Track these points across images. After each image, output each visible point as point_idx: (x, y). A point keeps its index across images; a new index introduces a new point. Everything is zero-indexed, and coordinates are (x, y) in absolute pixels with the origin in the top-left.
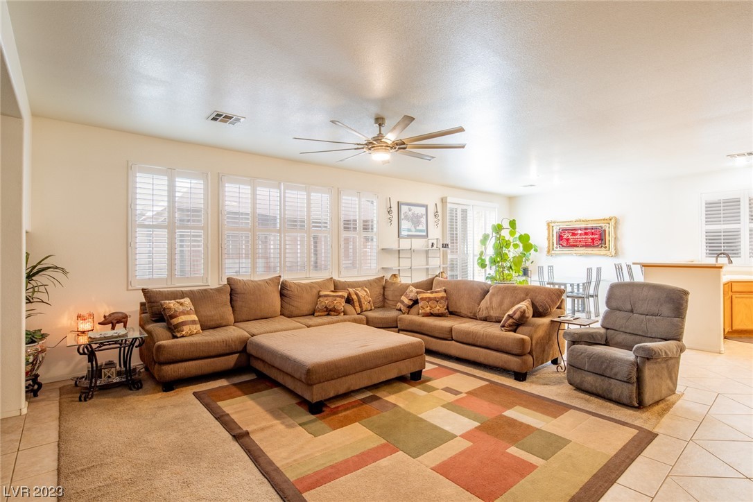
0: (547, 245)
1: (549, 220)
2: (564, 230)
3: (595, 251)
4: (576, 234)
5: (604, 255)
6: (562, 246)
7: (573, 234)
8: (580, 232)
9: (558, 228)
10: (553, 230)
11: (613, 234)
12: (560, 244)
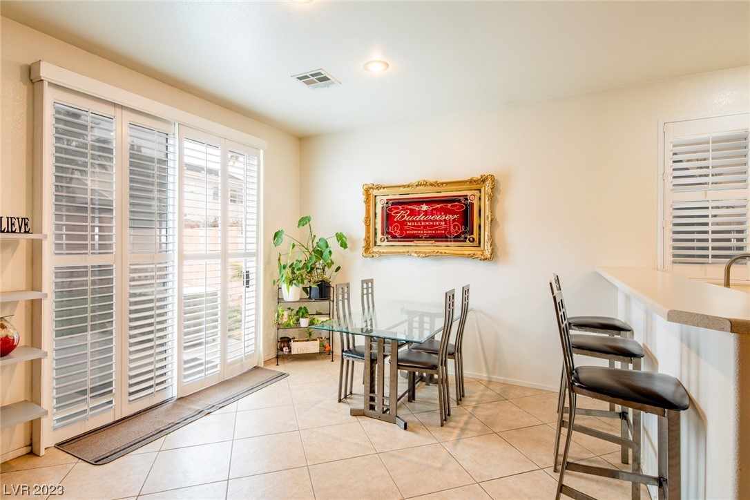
0: (363, 234)
1: (370, 182)
2: (397, 204)
3: (453, 247)
4: (418, 213)
5: (470, 256)
6: (393, 236)
7: (413, 212)
8: (425, 207)
9: (385, 198)
10: (377, 207)
11: (488, 213)
12: (388, 233)
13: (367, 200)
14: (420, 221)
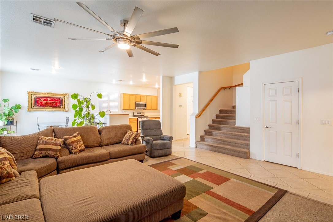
0: (27, 105)
1: (30, 90)
2: (39, 97)
3: (57, 109)
4: (47, 100)
5: (62, 111)
6: (38, 106)
7: (45, 100)
8: (49, 99)
9: (35, 95)
10: (32, 97)
11: (67, 101)
12: (37, 105)
13: (29, 96)
14: (48, 102)
